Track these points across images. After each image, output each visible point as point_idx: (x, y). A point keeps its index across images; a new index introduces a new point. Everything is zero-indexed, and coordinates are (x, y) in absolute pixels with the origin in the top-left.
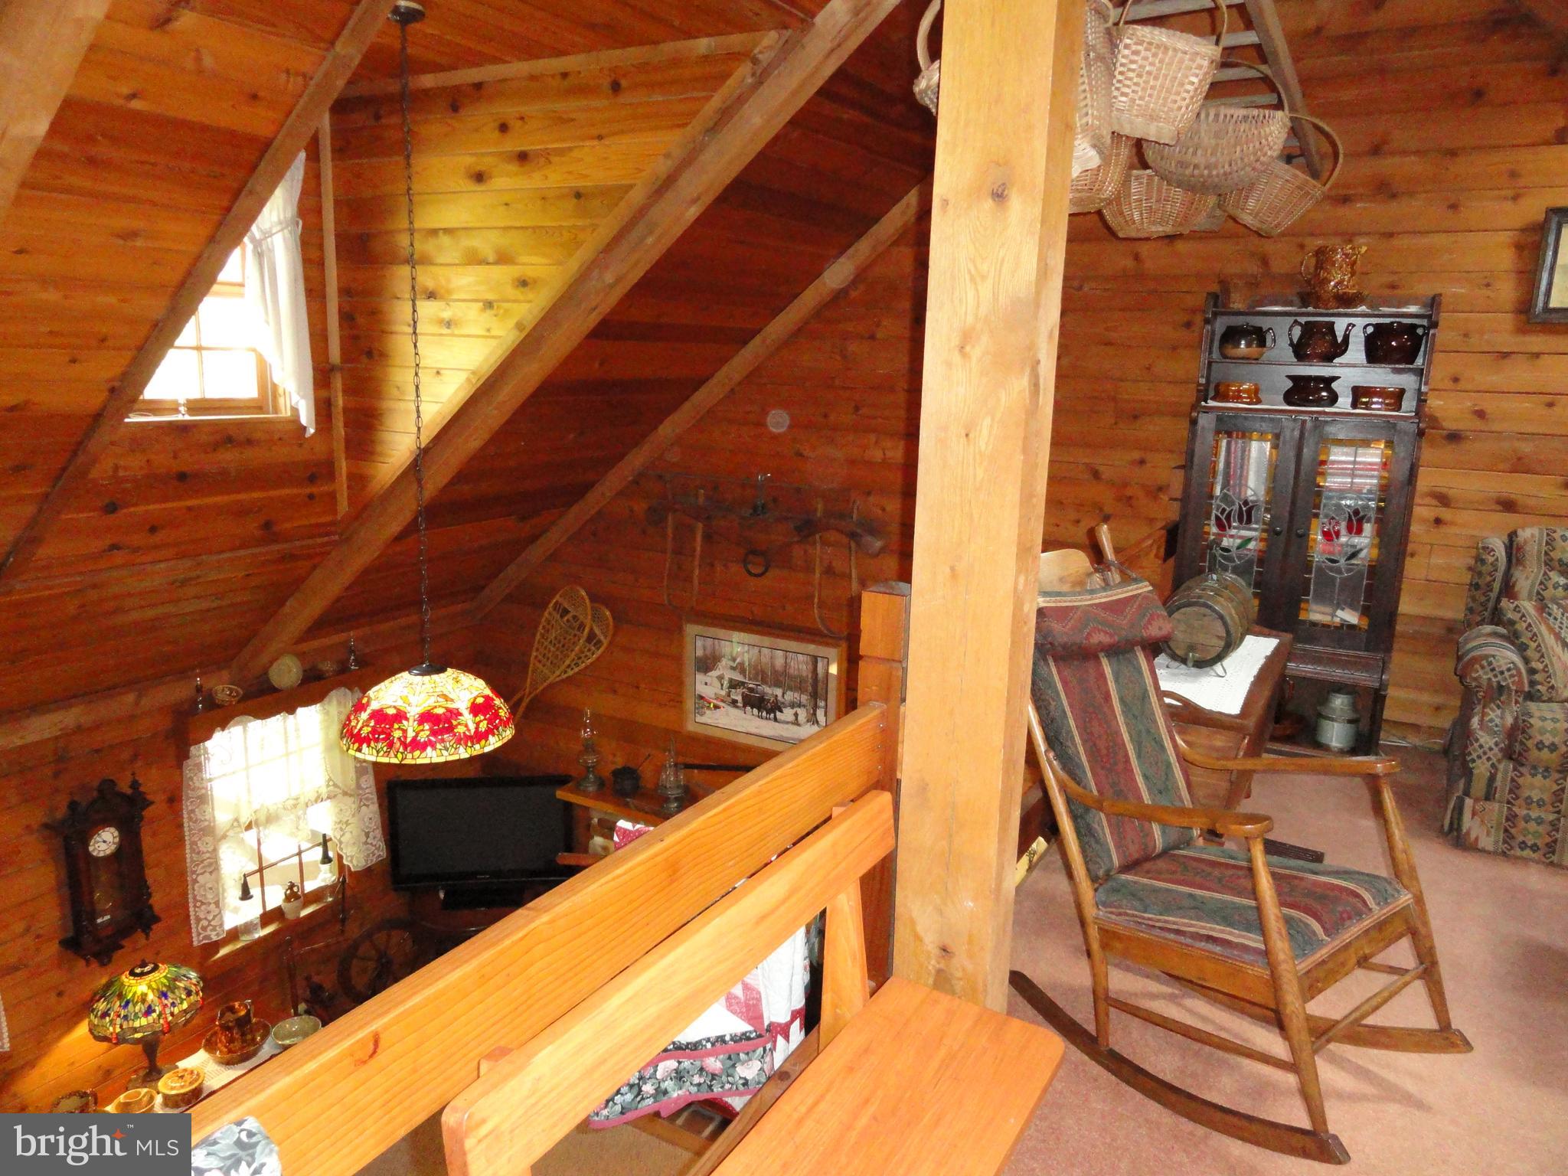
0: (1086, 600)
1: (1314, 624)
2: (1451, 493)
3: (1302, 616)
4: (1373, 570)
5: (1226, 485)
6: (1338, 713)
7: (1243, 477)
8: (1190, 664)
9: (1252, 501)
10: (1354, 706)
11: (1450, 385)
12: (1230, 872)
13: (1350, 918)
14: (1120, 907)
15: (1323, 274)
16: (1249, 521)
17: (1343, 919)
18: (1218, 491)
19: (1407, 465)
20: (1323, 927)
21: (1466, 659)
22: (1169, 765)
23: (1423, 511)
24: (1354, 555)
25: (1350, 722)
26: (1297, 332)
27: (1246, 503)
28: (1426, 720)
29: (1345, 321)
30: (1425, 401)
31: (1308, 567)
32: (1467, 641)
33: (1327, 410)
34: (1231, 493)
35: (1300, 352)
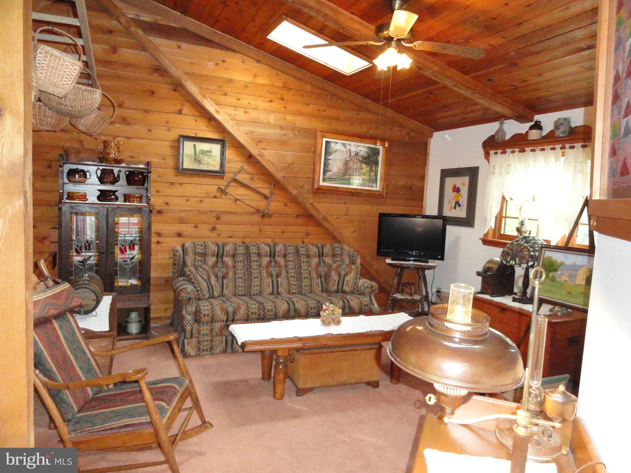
0: (43, 296)
1: (121, 287)
2: (161, 232)
3: (116, 284)
4: (140, 263)
5: (77, 235)
6: (134, 319)
7: (84, 232)
8: (82, 313)
9: (90, 241)
10: (139, 316)
11: (156, 193)
12: (124, 396)
13: (173, 396)
14: (82, 429)
15: (108, 151)
16: (90, 249)
17: (171, 398)
18: (74, 238)
19: (147, 222)
20: (166, 403)
21: (178, 291)
22: (89, 359)
23: (154, 239)
24: (132, 258)
25: (139, 322)
26: (99, 173)
27: (87, 242)
28: (162, 315)
29: (118, 169)
30: (150, 200)
31: (116, 264)
32: (176, 284)
33: (116, 203)
34: (80, 238)
35: (102, 180)
